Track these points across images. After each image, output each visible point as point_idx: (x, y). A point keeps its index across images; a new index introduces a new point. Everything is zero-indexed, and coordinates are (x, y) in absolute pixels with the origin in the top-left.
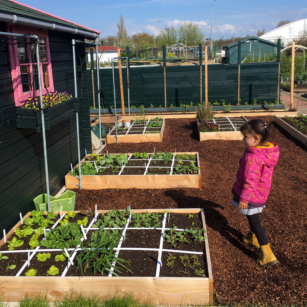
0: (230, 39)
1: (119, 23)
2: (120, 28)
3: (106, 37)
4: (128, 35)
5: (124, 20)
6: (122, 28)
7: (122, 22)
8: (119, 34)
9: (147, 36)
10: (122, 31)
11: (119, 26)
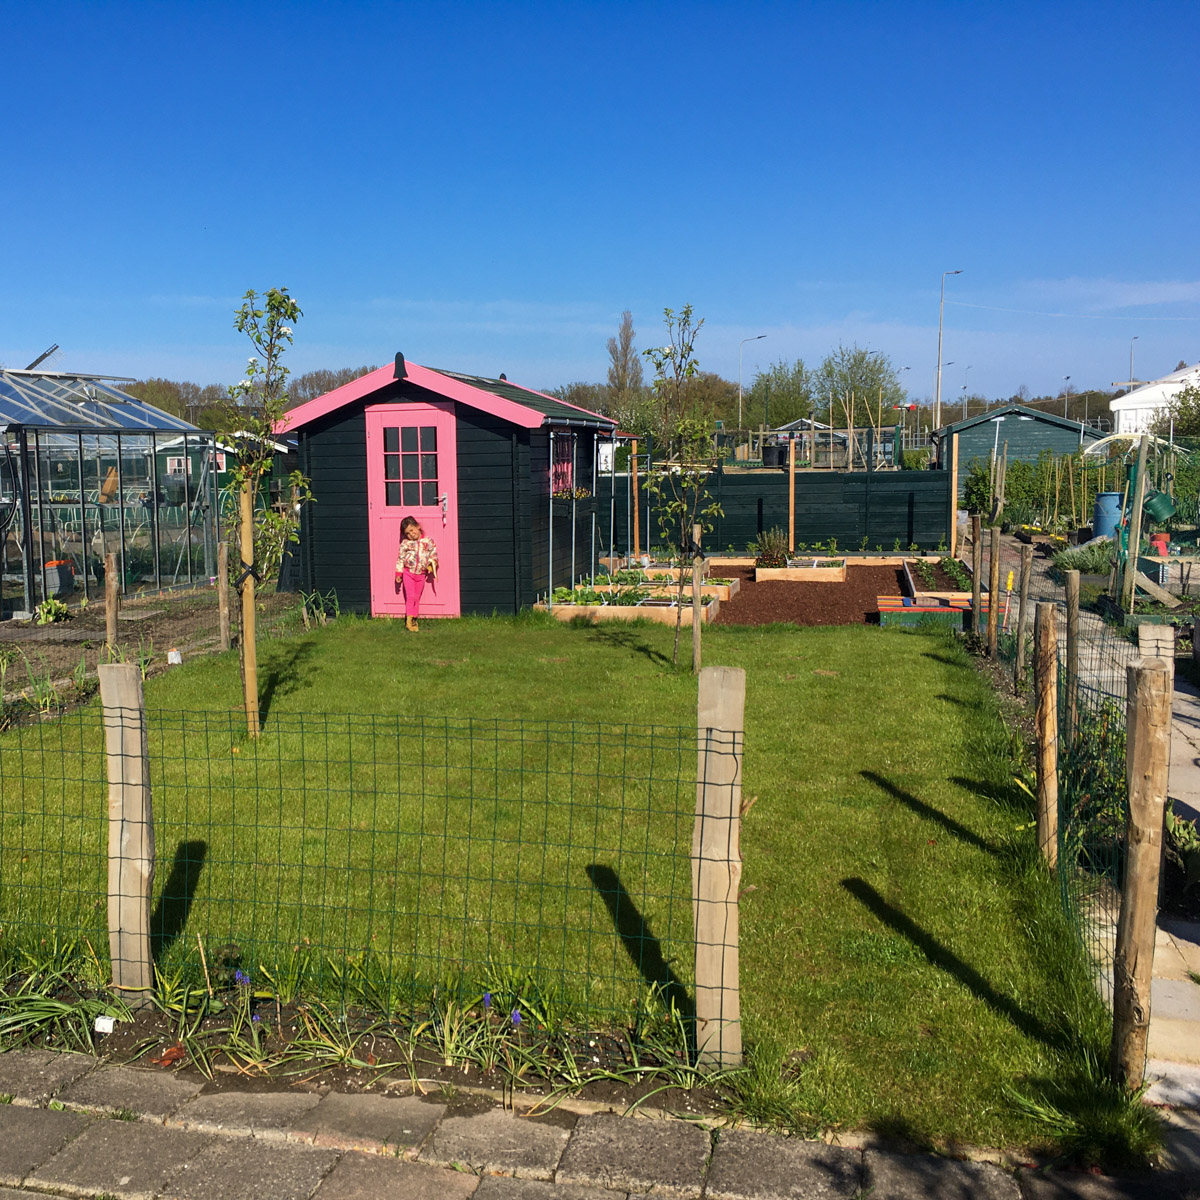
0: (1055, 396)
1: (614, 340)
2: (616, 359)
3: (565, 387)
4: (644, 381)
5: (635, 328)
6: (626, 356)
7: (627, 335)
8: (612, 378)
9: (715, 384)
10: (624, 368)
11: (613, 351)
